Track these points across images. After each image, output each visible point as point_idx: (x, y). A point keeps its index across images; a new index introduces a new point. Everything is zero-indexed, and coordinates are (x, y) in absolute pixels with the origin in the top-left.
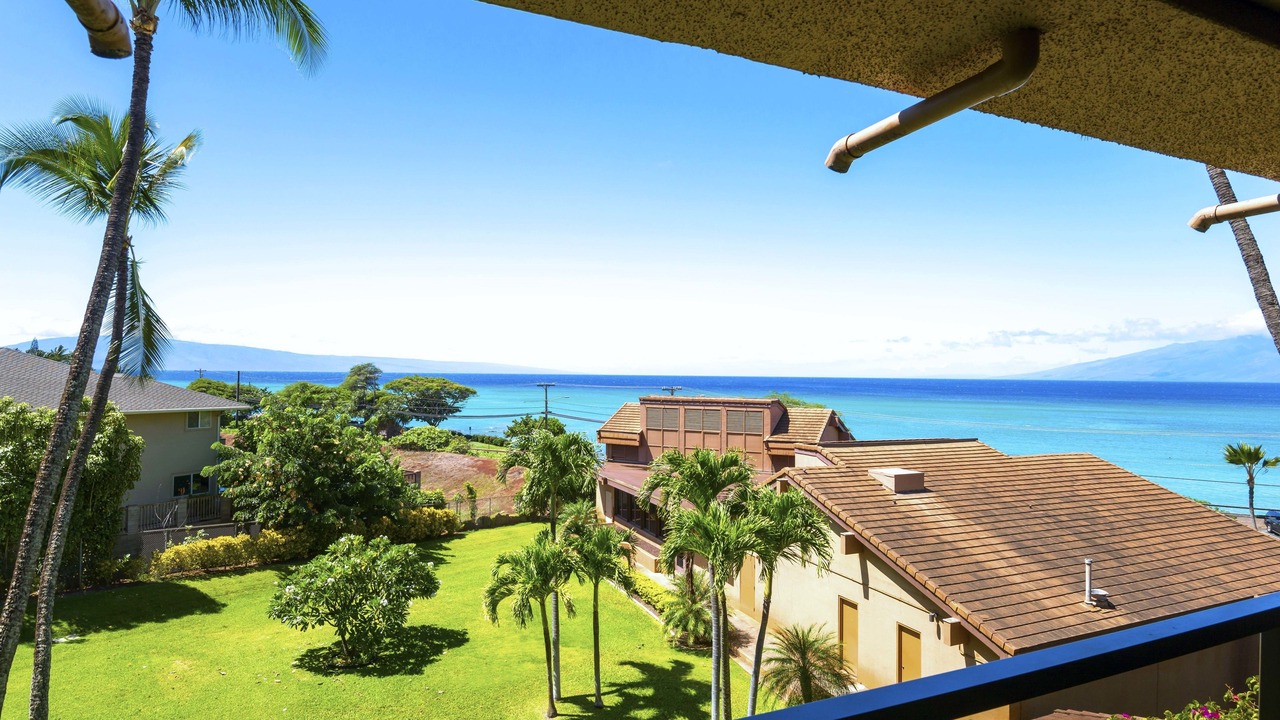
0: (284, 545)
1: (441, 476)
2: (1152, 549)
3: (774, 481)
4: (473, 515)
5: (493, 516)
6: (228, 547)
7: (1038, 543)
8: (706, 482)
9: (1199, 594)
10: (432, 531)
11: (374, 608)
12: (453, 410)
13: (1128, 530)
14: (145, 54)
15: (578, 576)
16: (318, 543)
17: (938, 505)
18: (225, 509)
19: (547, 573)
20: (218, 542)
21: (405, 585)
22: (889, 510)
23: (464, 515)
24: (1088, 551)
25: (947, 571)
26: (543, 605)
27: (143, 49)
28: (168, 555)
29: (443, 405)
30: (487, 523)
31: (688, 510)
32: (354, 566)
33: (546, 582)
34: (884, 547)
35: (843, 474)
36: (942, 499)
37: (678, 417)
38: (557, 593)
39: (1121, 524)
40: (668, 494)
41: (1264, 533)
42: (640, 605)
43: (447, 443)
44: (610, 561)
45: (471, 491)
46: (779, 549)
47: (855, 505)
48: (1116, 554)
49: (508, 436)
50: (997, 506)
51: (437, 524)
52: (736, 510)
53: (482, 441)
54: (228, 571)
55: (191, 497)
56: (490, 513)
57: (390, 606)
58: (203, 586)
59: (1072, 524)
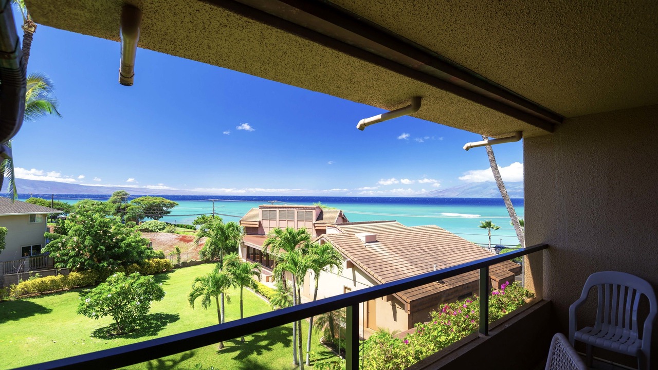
0: (83, 279)
1: (161, 243)
2: (457, 260)
3: (318, 240)
4: (179, 261)
5: (188, 262)
6: (53, 281)
7: (418, 260)
8: (291, 241)
9: (472, 276)
10: (158, 270)
11: (132, 306)
12: (167, 213)
13: (449, 254)
14: (28, 42)
15: (234, 285)
16: (101, 277)
17: (382, 247)
18: (50, 262)
19: (218, 285)
20: (48, 279)
21: (148, 295)
22: (363, 250)
23: (174, 262)
24: (435, 262)
25: (385, 273)
26: (217, 299)
27: (28, 40)
28: (21, 285)
29: (161, 210)
30: (185, 265)
31: (283, 253)
32: (122, 288)
33: (218, 288)
34: (362, 265)
35: (346, 236)
36: (383, 245)
37: (275, 214)
38: (223, 293)
39: (446, 252)
40: (274, 247)
41: (495, 253)
42: (259, 296)
43: (164, 228)
44: (247, 277)
45: (178, 250)
46: (321, 267)
47: (350, 249)
48: (445, 263)
49: (194, 224)
50: (403, 246)
51: (161, 266)
52: (305, 252)
53: (181, 227)
54: (53, 293)
55: (31, 257)
56: (187, 260)
57: (141, 305)
58: (38, 301)
59: (430, 252)
